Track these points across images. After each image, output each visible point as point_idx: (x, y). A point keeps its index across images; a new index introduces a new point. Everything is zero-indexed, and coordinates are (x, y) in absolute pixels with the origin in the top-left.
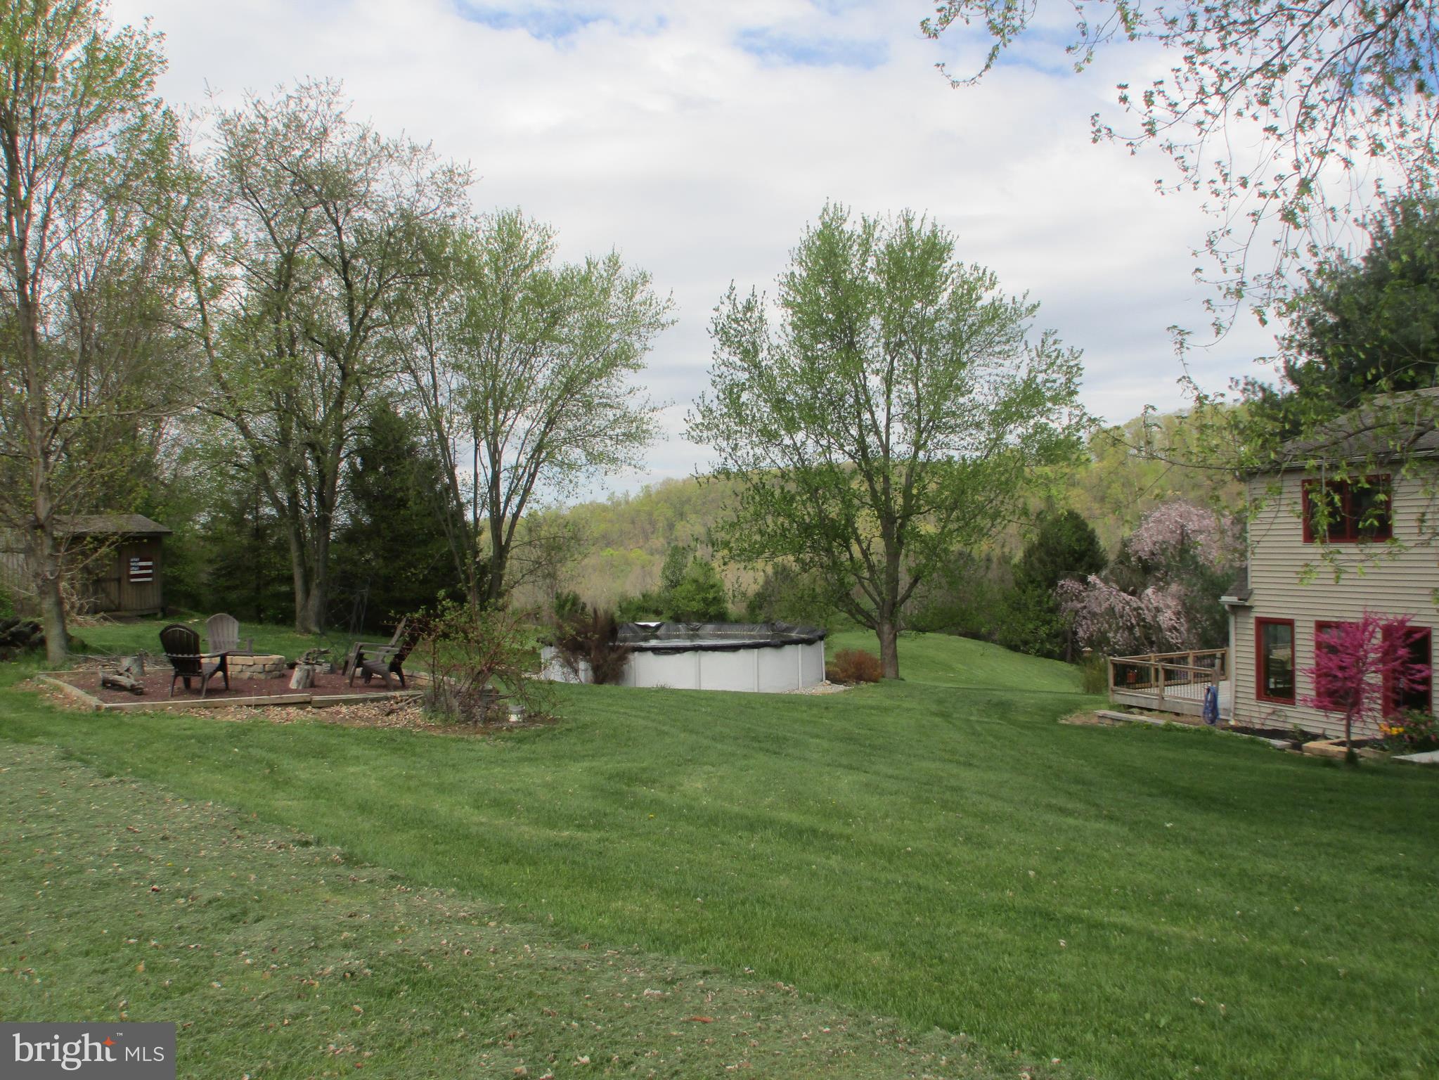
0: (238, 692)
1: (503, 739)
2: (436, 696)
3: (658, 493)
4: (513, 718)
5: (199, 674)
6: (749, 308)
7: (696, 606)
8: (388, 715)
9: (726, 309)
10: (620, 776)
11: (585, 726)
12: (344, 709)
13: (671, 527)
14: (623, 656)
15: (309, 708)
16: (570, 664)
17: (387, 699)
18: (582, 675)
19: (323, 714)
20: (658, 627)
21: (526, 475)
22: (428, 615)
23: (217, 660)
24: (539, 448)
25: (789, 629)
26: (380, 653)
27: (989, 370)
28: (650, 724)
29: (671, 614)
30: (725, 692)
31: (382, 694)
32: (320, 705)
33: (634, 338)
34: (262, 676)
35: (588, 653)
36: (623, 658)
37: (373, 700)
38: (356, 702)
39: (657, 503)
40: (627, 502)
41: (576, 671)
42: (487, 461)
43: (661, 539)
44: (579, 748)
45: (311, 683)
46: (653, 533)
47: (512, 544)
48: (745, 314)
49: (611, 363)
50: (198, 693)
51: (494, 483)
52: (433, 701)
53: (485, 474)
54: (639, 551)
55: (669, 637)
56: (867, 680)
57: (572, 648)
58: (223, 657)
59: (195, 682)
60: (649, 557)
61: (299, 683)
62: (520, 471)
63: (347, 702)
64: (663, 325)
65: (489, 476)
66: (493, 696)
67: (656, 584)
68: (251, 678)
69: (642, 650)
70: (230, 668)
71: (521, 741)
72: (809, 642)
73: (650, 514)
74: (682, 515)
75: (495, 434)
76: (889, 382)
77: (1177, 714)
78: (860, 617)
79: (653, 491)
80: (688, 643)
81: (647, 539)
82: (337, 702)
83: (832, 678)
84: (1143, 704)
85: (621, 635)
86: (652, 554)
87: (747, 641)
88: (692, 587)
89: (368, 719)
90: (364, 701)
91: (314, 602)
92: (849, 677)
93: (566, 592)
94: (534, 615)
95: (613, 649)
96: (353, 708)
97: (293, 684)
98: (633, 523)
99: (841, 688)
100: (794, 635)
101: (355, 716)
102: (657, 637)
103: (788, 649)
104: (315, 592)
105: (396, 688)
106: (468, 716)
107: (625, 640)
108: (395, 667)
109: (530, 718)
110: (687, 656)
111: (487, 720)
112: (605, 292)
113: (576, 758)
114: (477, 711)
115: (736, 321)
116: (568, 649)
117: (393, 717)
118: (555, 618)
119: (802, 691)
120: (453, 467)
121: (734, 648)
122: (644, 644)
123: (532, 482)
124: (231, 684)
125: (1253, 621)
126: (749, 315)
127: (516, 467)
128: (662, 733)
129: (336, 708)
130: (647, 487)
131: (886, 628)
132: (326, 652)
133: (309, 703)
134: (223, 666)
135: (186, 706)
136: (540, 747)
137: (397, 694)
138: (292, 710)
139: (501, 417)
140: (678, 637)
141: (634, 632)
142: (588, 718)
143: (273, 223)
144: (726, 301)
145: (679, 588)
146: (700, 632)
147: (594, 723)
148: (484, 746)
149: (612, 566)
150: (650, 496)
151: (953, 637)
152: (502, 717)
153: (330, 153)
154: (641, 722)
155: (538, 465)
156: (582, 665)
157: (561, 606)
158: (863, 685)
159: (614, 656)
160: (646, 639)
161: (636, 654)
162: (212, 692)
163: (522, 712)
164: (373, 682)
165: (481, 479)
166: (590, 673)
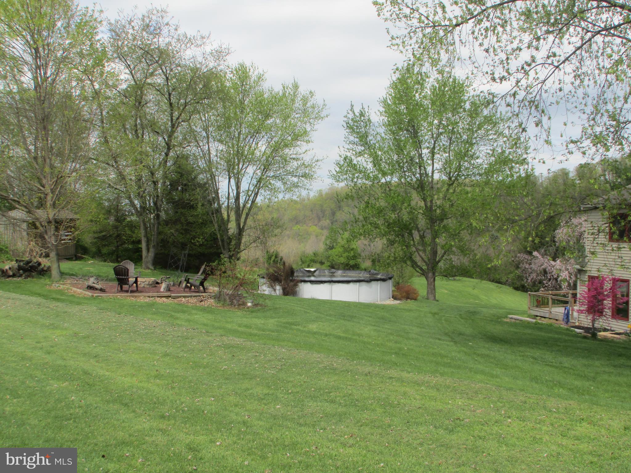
0: (141, 292)
1: (245, 311)
2: (220, 295)
3: (327, 194)
4: (249, 304)
5: (128, 284)
6: (362, 114)
7: (342, 260)
8: (201, 302)
9: (351, 116)
10: (287, 323)
11: (276, 308)
12: (183, 299)
13: (334, 214)
14: (296, 283)
15: (170, 299)
16: (272, 287)
17: (199, 296)
18: (278, 292)
19: (176, 301)
20: (315, 271)
21: (253, 195)
22: (219, 264)
23: (134, 279)
24: (259, 181)
25: (377, 274)
26: (196, 279)
27: (486, 148)
28: (302, 309)
29: (329, 264)
30: (341, 301)
31: (198, 294)
32: (174, 298)
33: (308, 125)
34: (148, 286)
35: (281, 282)
36: (296, 285)
37: (194, 296)
38: (188, 297)
39: (326, 200)
40: (309, 199)
41: (275, 290)
42: (234, 188)
43: (328, 221)
44: (274, 315)
45: (168, 289)
46: (323, 217)
47: (245, 228)
48: (360, 118)
49: (296, 137)
50: (127, 291)
51: (237, 198)
52: (218, 297)
53: (233, 194)
54: (315, 227)
55: (320, 276)
56: (411, 299)
57: (274, 279)
58: (136, 279)
59: (125, 287)
60: (320, 231)
61: (164, 289)
62: (250, 193)
63: (184, 297)
64: (322, 118)
65: (235, 194)
66: (240, 296)
67: (321, 248)
68: (144, 287)
69: (305, 281)
70: (139, 283)
71: (252, 312)
72: (384, 280)
73: (322, 206)
74: (340, 208)
75: (238, 173)
76: (433, 153)
77: (557, 320)
78: (418, 269)
79: (324, 193)
80: (329, 279)
81: (319, 220)
82: (180, 297)
83: (395, 298)
84: (542, 315)
85: (295, 274)
86: (322, 229)
87: (354, 279)
88: (341, 250)
89: (193, 303)
90: (191, 296)
91: (151, 254)
92: (402, 297)
93: (272, 251)
94: (256, 263)
95: (291, 281)
96: (187, 299)
97: (162, 290)
98: (312, 211)
99: (398, 302)
100: (379, 277)
101: (188, 302)
102: (314, 276)
103: (373, 283)
104: (151, 250)
105: (202, 293)
106: (232, 304)
107: (297, 276)
108: (202, 284)
109: (256, 305)
110: (326, 285)
111: (239, 305)
112: (293, 100)
113: (272, 317)
114: (235, 301)
115: (356, 122)
116: (272, 280)
117: (203, 303)
118: (266, 265)
119: (379, 303)
120: (218, 190)
121: (348, 282)
122: (307, 279)
123: (256, 197)
124: (139, 289)
125: (587, 277)
126: (362, 118)
127: (249, 190)
128: (306, 312)
129: (180, 299)
130: (320, 191)
131: (430, 275)
132: (169, 278)
133: (170, 297)
134: (136, 282)
135: (125, 296)
136: (259, 314)
137: (204, 294)
138: (164, 299)
139: (241, 166)
140: (324, 276)
141: (303, 273)
142: (278, 306)
143: (133, 72)
144: (350, 112)
145: (334, 250)
146: (335, 274)
147: (280, 308)
148: (239, 313)
149: (299, 235)
150: (322, 195)
151: (484, 282)
152: (244, 304)
153: (162, 41)
154: (299, 308)
155: (259, 189)
156: (278, 287)
157: (270, 258)
158: (409, 301)
159: (292, 284)
160: (309, 276)
161: (303, 283)
162: (132, 292)
163: (252, 302)
164: (192, 290)
165: (231, 194)
166: (281, 291)
